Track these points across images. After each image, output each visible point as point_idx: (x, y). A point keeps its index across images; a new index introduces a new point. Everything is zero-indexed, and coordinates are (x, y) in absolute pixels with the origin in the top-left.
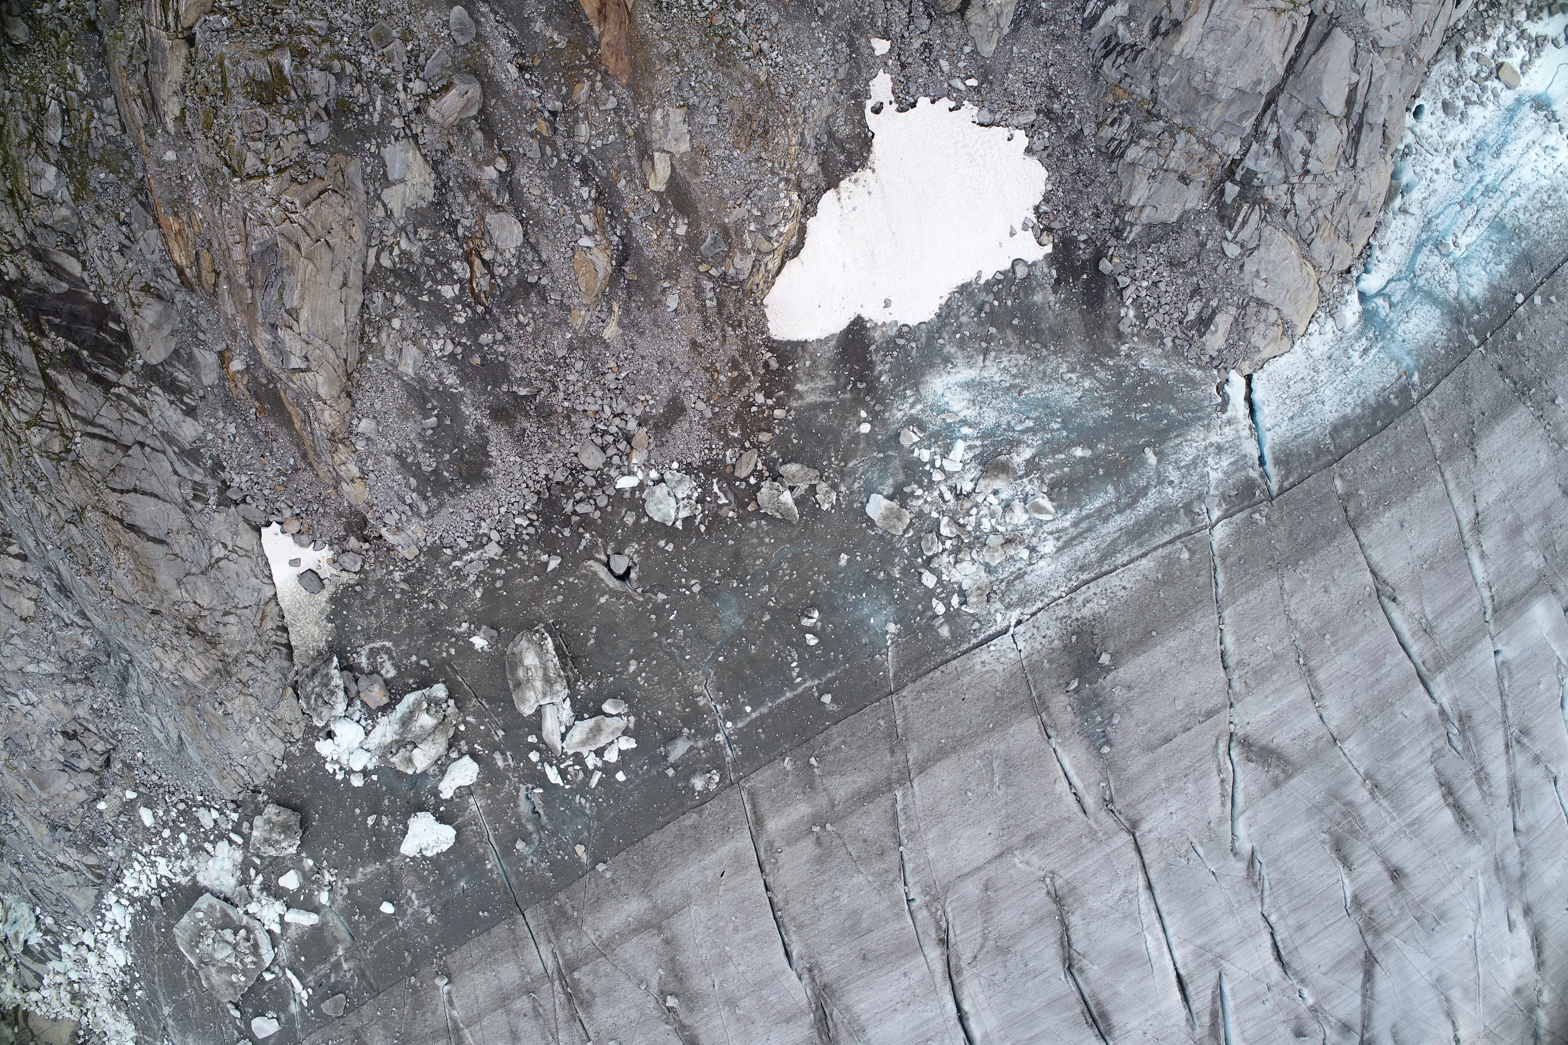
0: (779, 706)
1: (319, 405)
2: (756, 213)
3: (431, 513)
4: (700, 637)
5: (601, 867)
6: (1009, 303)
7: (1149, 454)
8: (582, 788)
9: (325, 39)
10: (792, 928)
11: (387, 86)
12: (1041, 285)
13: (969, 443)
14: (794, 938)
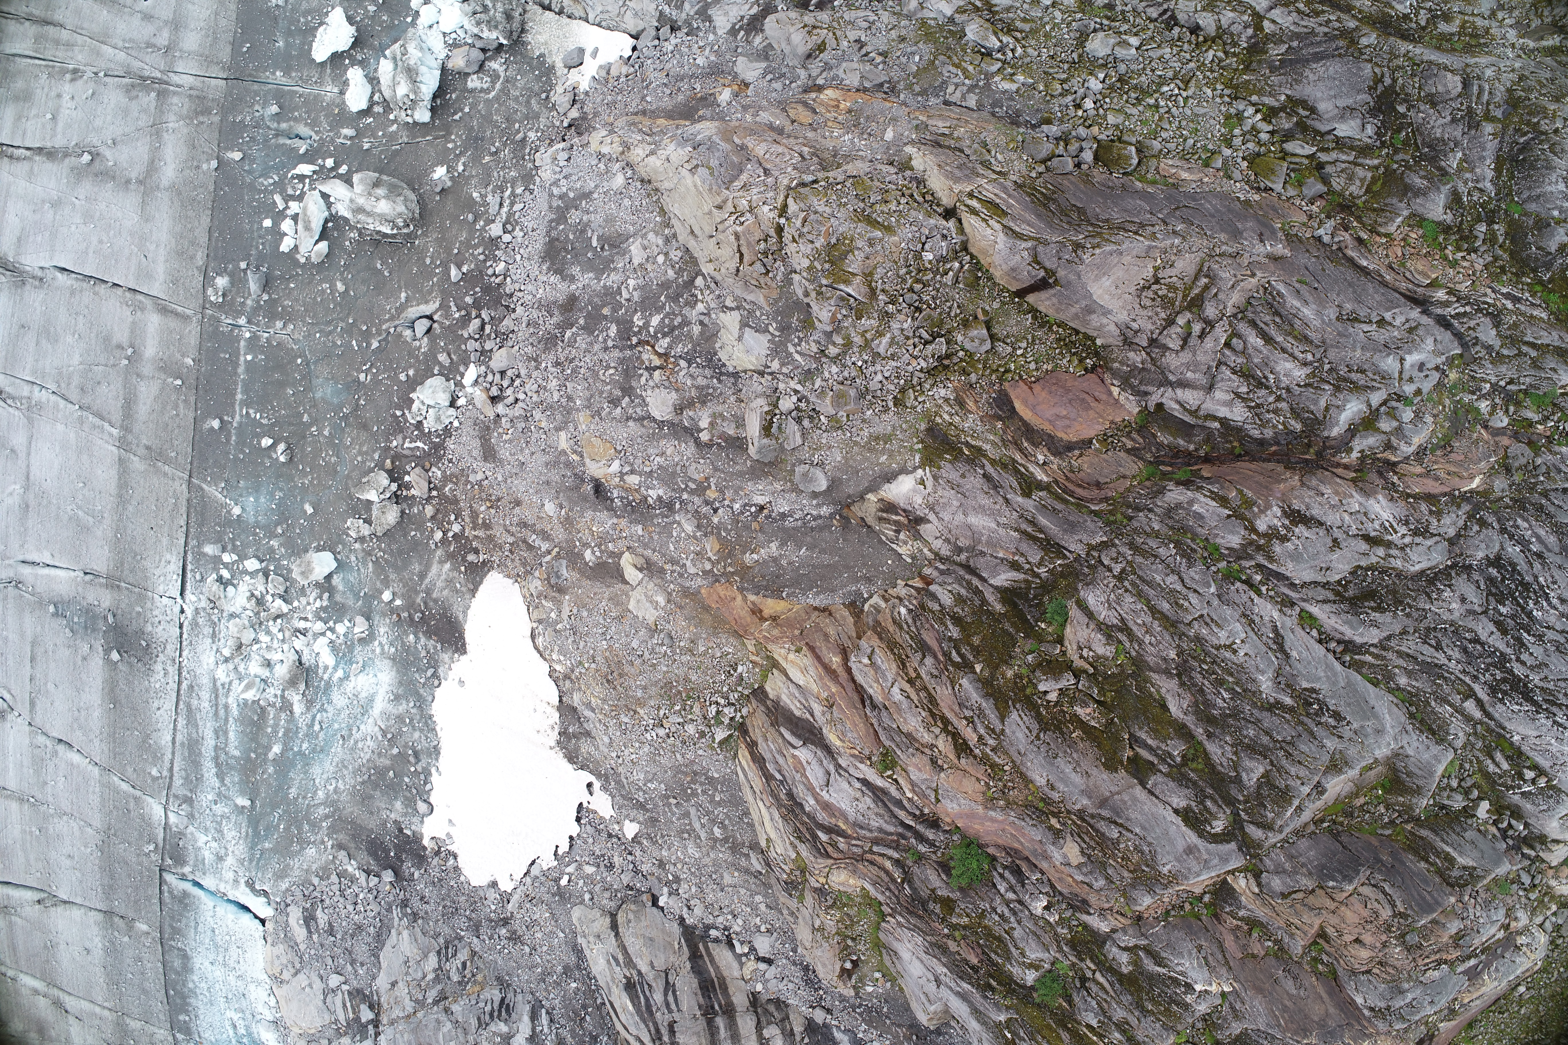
0: (235, 383)
1: (648, 148)
2: (559, 627)
3: (551, 195)
4: (327, 355)
5: (214, 164)
6: (407, 779)
7: (247, 803)
8: (280, 186)
9: (867, 345)
10: (76, 285)
11: (808, 375)
12: (405, 815)
13: (330, 670)
14: (69, 282)
